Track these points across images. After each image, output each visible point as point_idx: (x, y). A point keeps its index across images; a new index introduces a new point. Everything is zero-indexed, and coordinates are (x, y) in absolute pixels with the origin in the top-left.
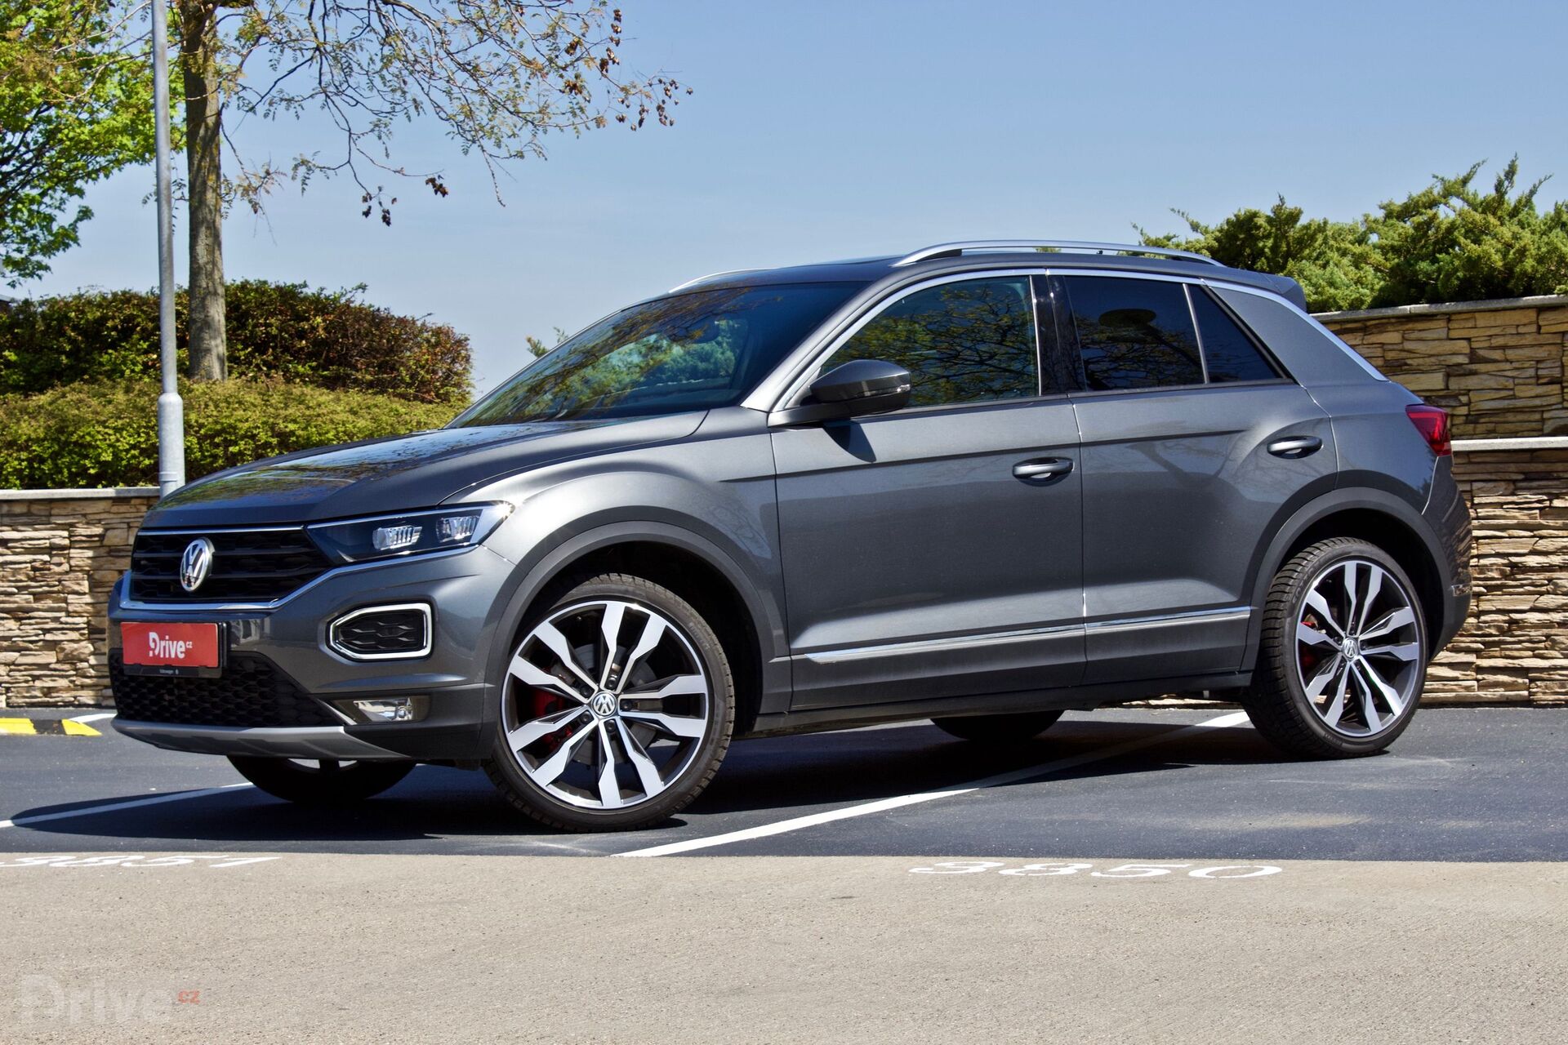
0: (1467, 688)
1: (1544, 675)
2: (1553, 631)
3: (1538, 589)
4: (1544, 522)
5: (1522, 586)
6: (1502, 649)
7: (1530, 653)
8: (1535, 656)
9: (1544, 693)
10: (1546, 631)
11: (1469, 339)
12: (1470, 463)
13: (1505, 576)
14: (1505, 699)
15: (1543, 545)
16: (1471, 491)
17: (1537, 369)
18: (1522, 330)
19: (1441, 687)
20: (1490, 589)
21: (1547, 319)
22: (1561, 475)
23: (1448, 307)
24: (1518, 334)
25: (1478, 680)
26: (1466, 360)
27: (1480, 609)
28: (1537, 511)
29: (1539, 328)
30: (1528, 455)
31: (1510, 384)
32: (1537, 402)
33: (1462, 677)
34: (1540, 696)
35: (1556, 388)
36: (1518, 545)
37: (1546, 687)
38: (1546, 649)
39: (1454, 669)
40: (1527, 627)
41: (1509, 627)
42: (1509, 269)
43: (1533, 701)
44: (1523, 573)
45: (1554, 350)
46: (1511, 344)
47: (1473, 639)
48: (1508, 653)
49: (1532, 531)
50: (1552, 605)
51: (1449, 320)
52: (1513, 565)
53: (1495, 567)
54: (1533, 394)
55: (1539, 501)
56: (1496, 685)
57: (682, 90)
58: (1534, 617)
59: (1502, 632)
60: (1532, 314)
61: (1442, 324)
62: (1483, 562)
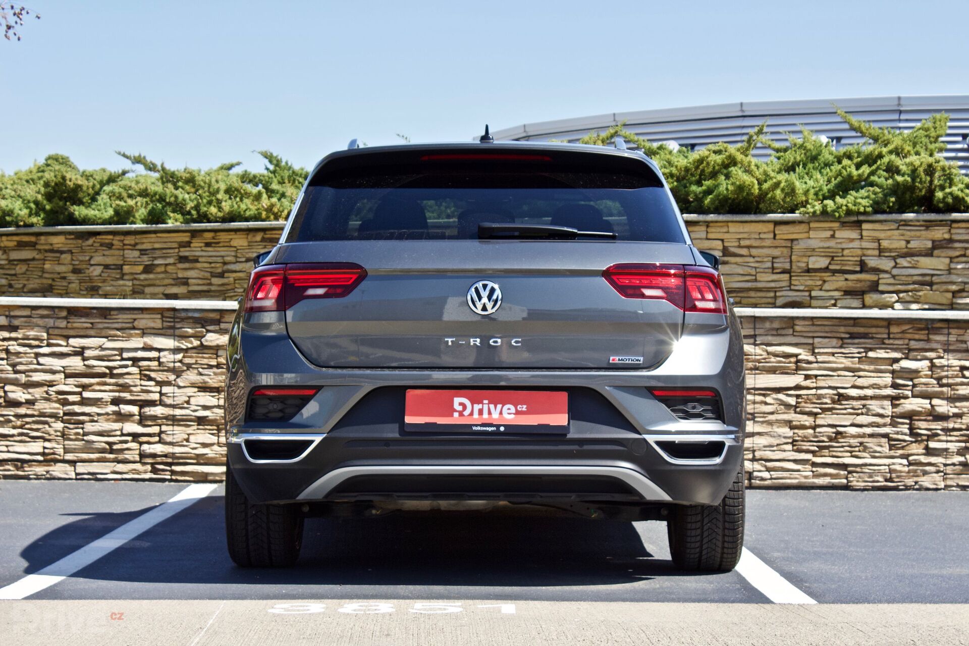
0: (806, 477)
1: (858, 469)
2: (865, 440)
3: (856, 411)
4: (862, 367)
5: (845, 409)
6: (830, 451)
7: (849, 454)
8: (852, 456)
9: (858, 481)
10: (860, 440)
11: (722, 240)
12: (813, 325)
13: (834, 402)
14: (831, 485)
15: (860, 382)
16: (813, 344)
17: (773, 263)
18: (762, 236)
19: (789, 476)
20: (824, 410)
21: (780, 230)
22: (874, 335)
23: (711, 217)
24: (760, 238)
25: (813, 472)
26: (721, 254)
27: (817, 423)
28: (857, 359)
29: (775, 235)
30: (852, 322)
31: (753, 272)
32: (773, 285)
33: (802, 469)
34: (854, 483)
35: (786, 276)
36: (844, 381)
37: (860, 477)
38: (859, 451)
39: (797, 464)
40: (848, 437)
41: (835, 437)
42: (763, 196)
43: (850, 486)
44: (846, 400)
45: (786, 251)
46: (754, 244)
47: (811, 444)
48: (834, 454)
49: (853, 372)
50: (865, 423)
51: (708, 226)
52: (840, 395)
53: (828, 396)
54: (770, 279)
55: (859, 353)
56: (825, 475)
58: (853, 430)
59: (831, 439)
60: (771, 226)
61: (704, 228)
62: (820, 392)
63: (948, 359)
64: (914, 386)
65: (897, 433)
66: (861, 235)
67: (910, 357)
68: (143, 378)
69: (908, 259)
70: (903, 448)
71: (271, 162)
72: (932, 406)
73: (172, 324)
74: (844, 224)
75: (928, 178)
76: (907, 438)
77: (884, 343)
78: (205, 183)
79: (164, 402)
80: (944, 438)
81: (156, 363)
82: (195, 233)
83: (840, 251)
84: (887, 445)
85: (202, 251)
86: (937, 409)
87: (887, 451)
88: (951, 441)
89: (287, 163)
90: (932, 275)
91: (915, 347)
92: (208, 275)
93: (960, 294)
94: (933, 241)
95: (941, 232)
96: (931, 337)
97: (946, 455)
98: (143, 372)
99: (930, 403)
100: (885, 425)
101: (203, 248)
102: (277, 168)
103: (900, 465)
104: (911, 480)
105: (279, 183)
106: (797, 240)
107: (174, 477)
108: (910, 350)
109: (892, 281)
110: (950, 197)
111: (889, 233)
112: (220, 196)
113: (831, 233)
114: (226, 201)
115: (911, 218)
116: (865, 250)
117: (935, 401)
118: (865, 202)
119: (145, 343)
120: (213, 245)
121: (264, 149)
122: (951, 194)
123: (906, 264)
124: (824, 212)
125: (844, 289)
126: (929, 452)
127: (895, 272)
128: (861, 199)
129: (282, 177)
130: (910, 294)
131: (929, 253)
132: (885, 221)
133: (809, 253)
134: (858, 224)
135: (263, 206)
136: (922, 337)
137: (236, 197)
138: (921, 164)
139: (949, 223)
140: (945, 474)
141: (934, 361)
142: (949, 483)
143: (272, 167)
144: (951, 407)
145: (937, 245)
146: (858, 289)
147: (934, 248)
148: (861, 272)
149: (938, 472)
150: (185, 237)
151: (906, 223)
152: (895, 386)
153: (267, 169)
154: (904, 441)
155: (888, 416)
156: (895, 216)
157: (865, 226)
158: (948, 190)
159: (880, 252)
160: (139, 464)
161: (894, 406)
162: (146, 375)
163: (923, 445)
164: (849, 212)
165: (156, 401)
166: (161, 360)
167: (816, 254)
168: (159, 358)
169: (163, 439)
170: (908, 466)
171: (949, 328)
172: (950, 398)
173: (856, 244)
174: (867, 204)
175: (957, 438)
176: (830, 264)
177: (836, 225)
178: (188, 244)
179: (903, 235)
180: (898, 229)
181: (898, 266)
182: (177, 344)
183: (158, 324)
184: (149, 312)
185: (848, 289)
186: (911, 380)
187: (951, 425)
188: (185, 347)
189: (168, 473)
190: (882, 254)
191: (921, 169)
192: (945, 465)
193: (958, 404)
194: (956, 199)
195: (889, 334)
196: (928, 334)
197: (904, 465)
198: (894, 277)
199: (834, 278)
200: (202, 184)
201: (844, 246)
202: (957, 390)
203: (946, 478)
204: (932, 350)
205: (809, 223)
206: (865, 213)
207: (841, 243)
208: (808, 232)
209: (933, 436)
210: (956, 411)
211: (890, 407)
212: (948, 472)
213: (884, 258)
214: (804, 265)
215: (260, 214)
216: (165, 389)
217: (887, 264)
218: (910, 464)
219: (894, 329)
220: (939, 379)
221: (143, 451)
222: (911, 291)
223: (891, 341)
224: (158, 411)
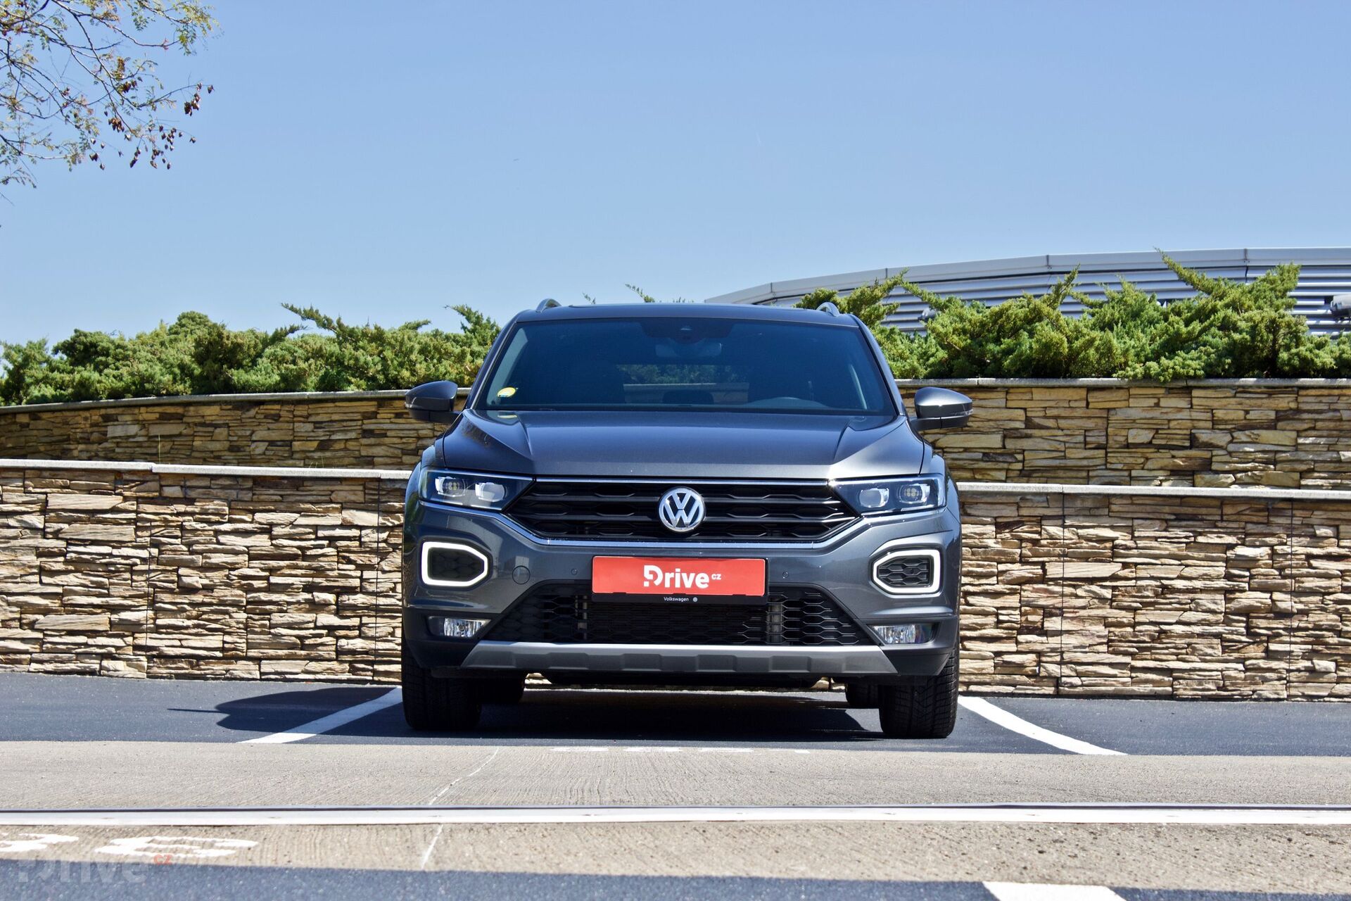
0: (1124, 684)
1: (1186, 675)
2: (1194, 640)
3: (1183, 606)
4: (1190, 554)
5: (1171, 603)
6: (1152, 654)
7: (1175, 657)
8: (1178, 660)
9: (1185, 689)
10: (1188, 640)
11: (1025, 409)
12: (1132, 504)
13: (1157, 595)
14: (1153, 693)
15: (1188, 572)
16: (1132, 526)
17: (1085, 436)
18: (1072, 404)
19: (1103, 682)
20: (1145, 605)
21: (1093, 397)
22: (1205, 517)
23: (1011, 382)
24: (1070, 407)
25: (1132, 678)
26: (1023, 426)
27: (1136, 620)
28: (1184, 545)
29: (1088, 404)
30: (1178, 501)
31: (1062, 447)
32: (1085, 463)
33: (1119, 675)
34: (1181, 692)
35: (1101, 453)
36: (1169, 570)
37: (1187, 684)
38: (1187, 654)
39: (1114, 668)
40: (1174, 636)
41: (1159, 636)
42: (1073, 356)
43: (1176, 695)
44: (1171, 593)
45: (1101, 422)
46: (1063, 415)
47: (1130, 644)
48: (1157, 656)
49: (1180, 560)
50: (1193, 620)
51: (1007, 393)
52: (1164, 587)
53: (1150, 588)
54: (1081, 456)
55: (1186, 537)
56: (1146, 681)
57: (186, 138)
58: (1179, 629)
59: (1153, 640)
60: (1083, 393)
61: (1002, 395)
62: (1140, 583)
63: (1292, 546)
64: (1252, 577)
65: (1232, 633)
66: (1191, 404)
67: (1247, 543)
68: (341, 560)
69: (1247, 432)
70: (1238, 650)
71: (468, 319)
72: (1273, 601)
73: (376, 497)
74: (1171, 391)
75: (1271, 337)
76: (1244, 639)
77: (1216, 527)
78: (396, 340)
79: (366, 589)
80: (1287, 639)
81: (357, 543)
82: (382, 402)
83: (1166, 422)
84: (1220, 646)
85: (391, 423)
86: (1279, 604)
87: (1220, 654)
88: (1296, 643)
89: (488, 320)
90: (1276, 452)
91: (1252, 531)
92: (398, 452)
93: (1310, 475)
94: (1277, 412)
95: (1286, 400)
96: (1272, 519)
97: (1290, 659)
98: (340, 554)
99: (1271, 598)
100: (1217, 623)
101: (393, 420)
102: (477, 326)
103: (1235, 670)
104: (1248, 689)
105: (480, 344)
106: (1114, 409)
107: (376, 678)
108: (1247, 535)
109: (1227, 458)
110: (1296, 358)
111: (1224, 402)
112: (413, 357)
113: (1156, 401)
114: (420, 363)
115: (1250, 384)
116: (1195, 422)
117: (1277, 596)
118: (1194, 364)
119: (343, 520)
120: (405, 416)
121: (459, 304)
122: (1297, 354)
123: (1244, 439)
124: (1147, 376)
125: (1170, 468)
126: (1270, 655)
127: (1231, 447)
128: (1190, 362)
129: (483, 337)
130: (1250, 473)
131: (1272, 426)
132: (1220, 387)
133: (1129, 425)
134: (1188, 390)
135: (466, 369)
136: (1261, 519)
137: (432, 359)
138: (1262, 319)
139: (1296, 389)
140: (1288, 682)
141: (1275, 547)
142: (1293, 692)
143: (470, 326)
144: (1295, 602)
145: (1282, 416)
146: (1188, 468)
147: (1278, 419)
148: (1191, 447)
149: (1280, 679)
150: (370, 407)
151: (1245, 389)
152: (1229, 577)
153: (464, 328)
154: (1240, 642)
155: (1221, 613)
156: (1231, 382)
157: (1195, 393)
158: (1294, 351)
159: (1213, 424)
160: (335, 662)
161: (1228, 600)
162: (344, 557)
163: (1262, 648)
164: (1176, 376)
165: (356, 588)
166: (363, 540)
167: (1138, 426)
168: (360, 537)
169: (364, 633)
170: (1245, 672)
171: (1292, 509)
172: (1294, 591)
173: (1185, 415)
174: (1198, 367)
175: (1303, 640)
176: (1153, 438)
177: (1162, 391)
178: (374, 415)
179: (1241, 404)
180: (1235, 397)
181: (1235, 441)
182: (381, 520)
183: (359, 497)
184: (350, 483)
185: (1175, 468)
186: (1248, 570)
187: (1295, 624)
188: (391, 525)
189: (370, 673)
190: (1217, 427)
191: (1262, 325)
192: (1289, 671)
193: (1303, 599)
194: (1304, 360)
195: (1222, 515)
196: (1268, 516)
197: (1240, 671)
198: (1230, 453)
199: (1158, 455)
200: (393, 342)
201: (1171, 416)
202: (1303, 582)
203: (1290, 687)
204: (1273, 535)
205: (1128, 389)
206: (1195, 377)
207: (1166, 413)
208: (1128, 400)
209: (1274, 636)
210: (1301, 606)
211: (1223, 602)
212: (1291, 679)
213: (1217, 431)
214: (1122, 439)
215: (462, 378)
216: (367, 574)
217: (1221, 438)
218: (1247, 670)
219: (1228, 510)
220: (1281, 569)
221: (341, 646)
222: (1251, 471)
223: (1225, 524)
224: (359, 599)
